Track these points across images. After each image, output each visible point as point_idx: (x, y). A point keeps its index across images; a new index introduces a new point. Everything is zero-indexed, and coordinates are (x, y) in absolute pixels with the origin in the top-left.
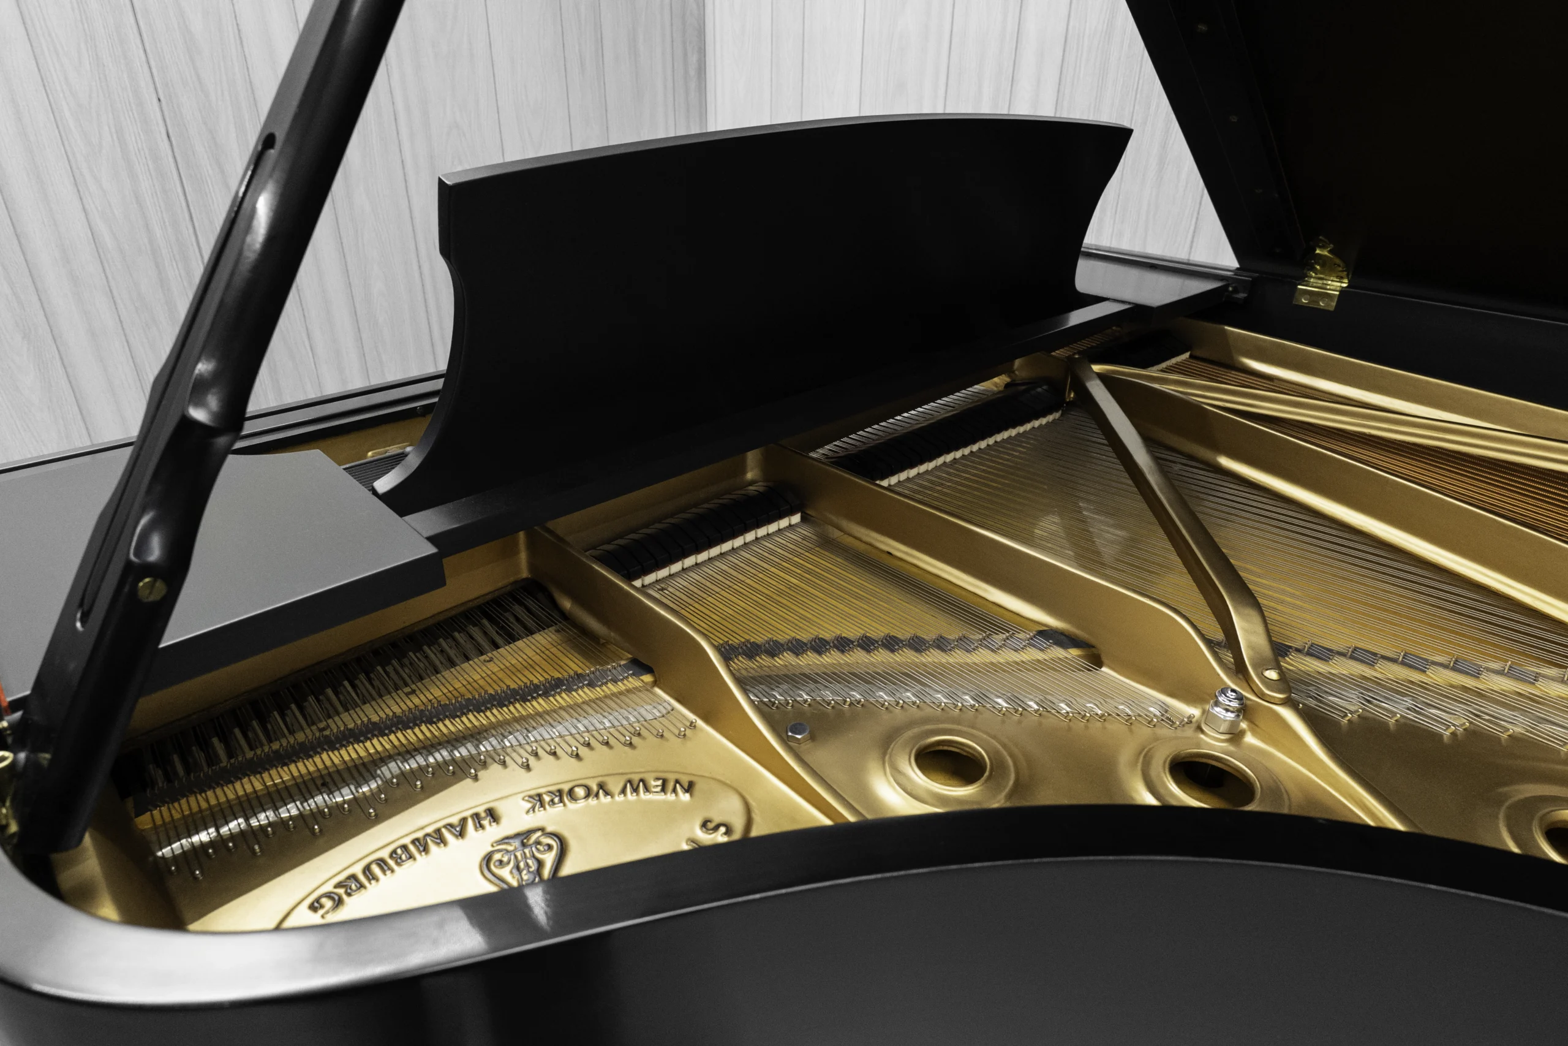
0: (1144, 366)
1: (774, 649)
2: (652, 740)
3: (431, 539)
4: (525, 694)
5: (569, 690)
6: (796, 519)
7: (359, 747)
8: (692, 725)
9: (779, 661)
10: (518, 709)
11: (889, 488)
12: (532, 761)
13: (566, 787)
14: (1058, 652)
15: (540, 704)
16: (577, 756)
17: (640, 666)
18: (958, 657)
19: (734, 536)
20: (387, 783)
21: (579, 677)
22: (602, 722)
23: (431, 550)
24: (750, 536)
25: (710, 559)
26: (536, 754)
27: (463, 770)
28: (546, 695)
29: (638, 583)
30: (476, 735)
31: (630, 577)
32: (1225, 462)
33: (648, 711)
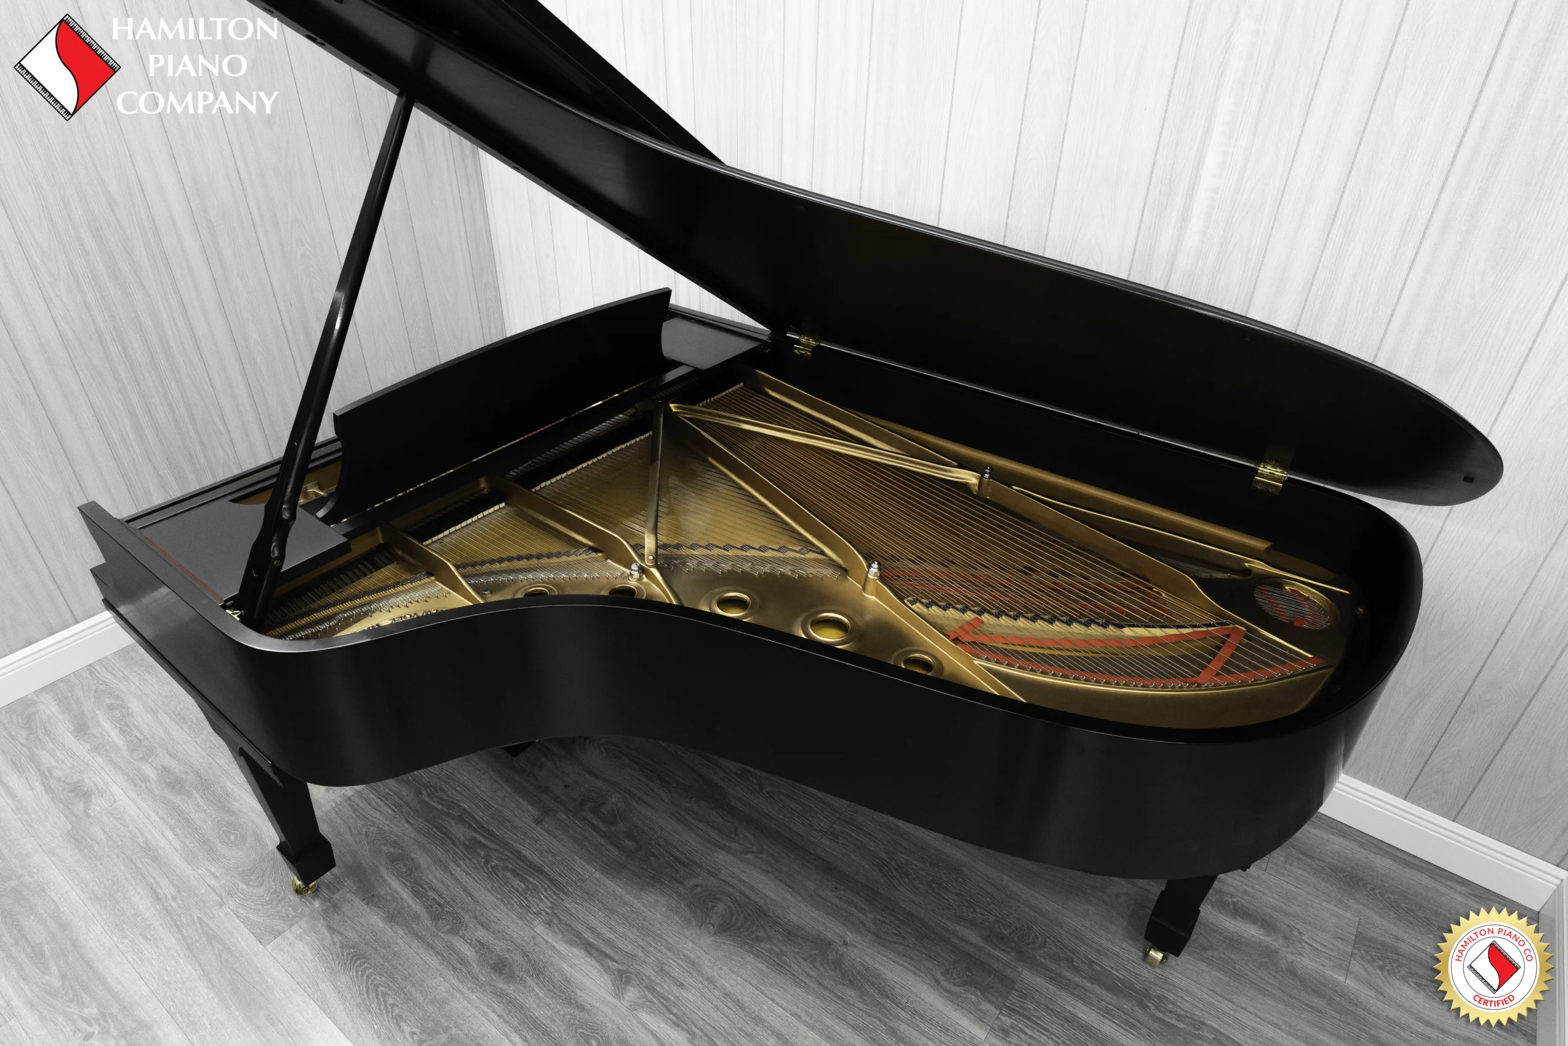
0: (694, 405)
1: (483, 563)
2: (434, 599)
3: (345, 535)
4: (386, 588)
5: (403, 585)
6: (503, 505)
7: (327, 611)
8: (449, 593)
9: (503, 565)
10: (383, 593)
11: (536, 492)
12: (391, 609)
13: (403, 616)
14: (593, 555)
15: (392, 591)
16: (407, 606)
17: (430, 574)
18: (564, 558)
19: (472, 516)
20: (340, 621)
21: (407, 580)
22: (416, 595)
23: (345, 540)
24: (480, 516)
25: (456, 530)
26: (392, 607)
27: (366, 614)
28: (394, 587)
29: (424, 543)
30: (370, 603)
31: (421, 541)
32: (710, 459)
33: (433, 590)
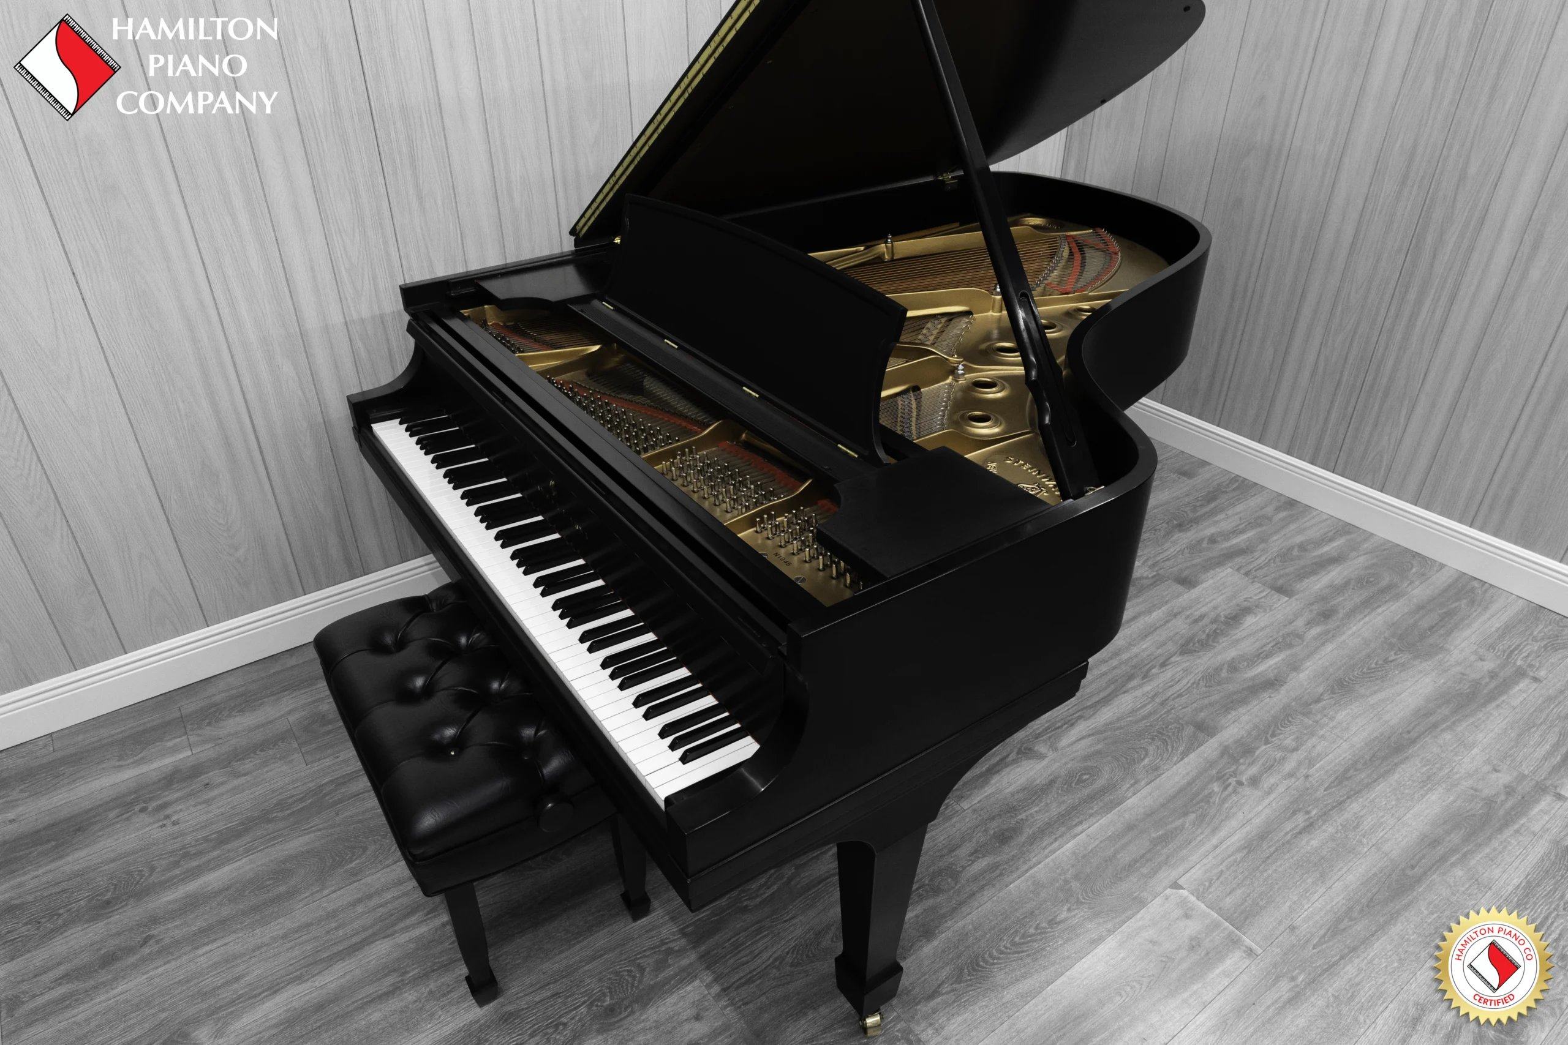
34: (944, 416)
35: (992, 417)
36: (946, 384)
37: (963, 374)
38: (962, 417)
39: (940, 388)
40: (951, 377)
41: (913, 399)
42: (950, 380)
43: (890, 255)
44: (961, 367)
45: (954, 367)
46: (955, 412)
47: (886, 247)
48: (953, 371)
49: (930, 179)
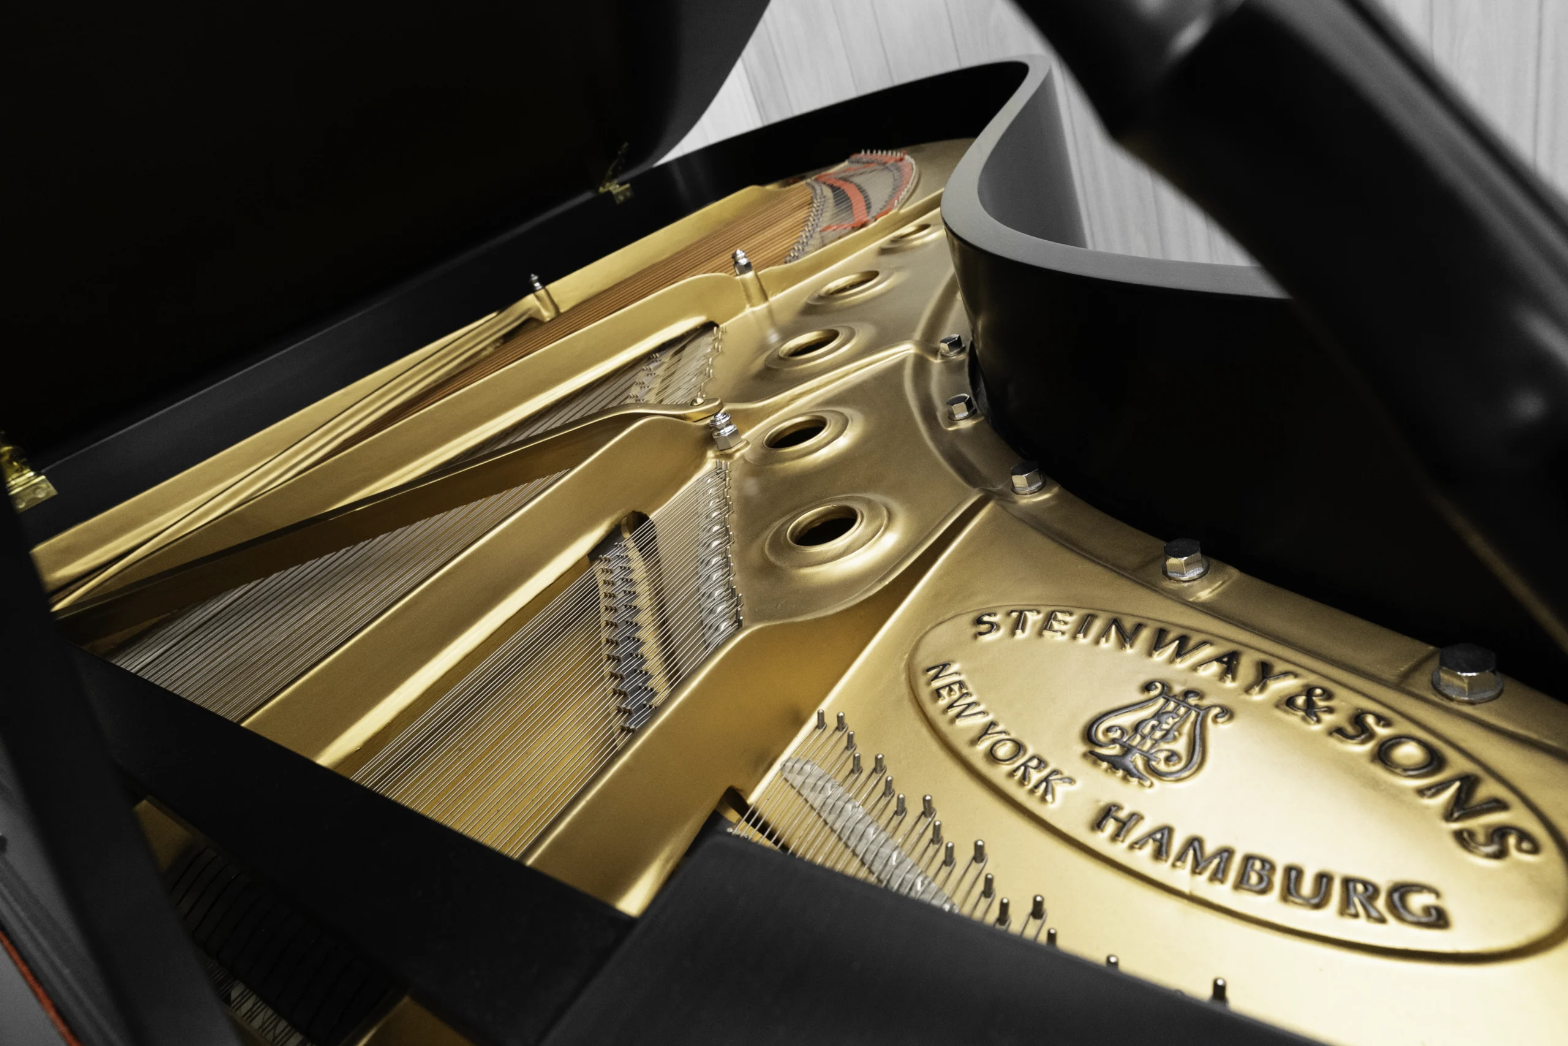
34: (727, 564)
35: (857, 507)
36: (708, 475)
37: (735, 434)
38: (777, 544)
39: (695, 491)
40: (710, 454)
41: (634, 554)
42: (711, 461)
43: (551, 307)
44: (721, 419)
45: (707, 427)
46: (757, 535)
47: (538, 297)
48: (709, 438)
49: (588, 195)
